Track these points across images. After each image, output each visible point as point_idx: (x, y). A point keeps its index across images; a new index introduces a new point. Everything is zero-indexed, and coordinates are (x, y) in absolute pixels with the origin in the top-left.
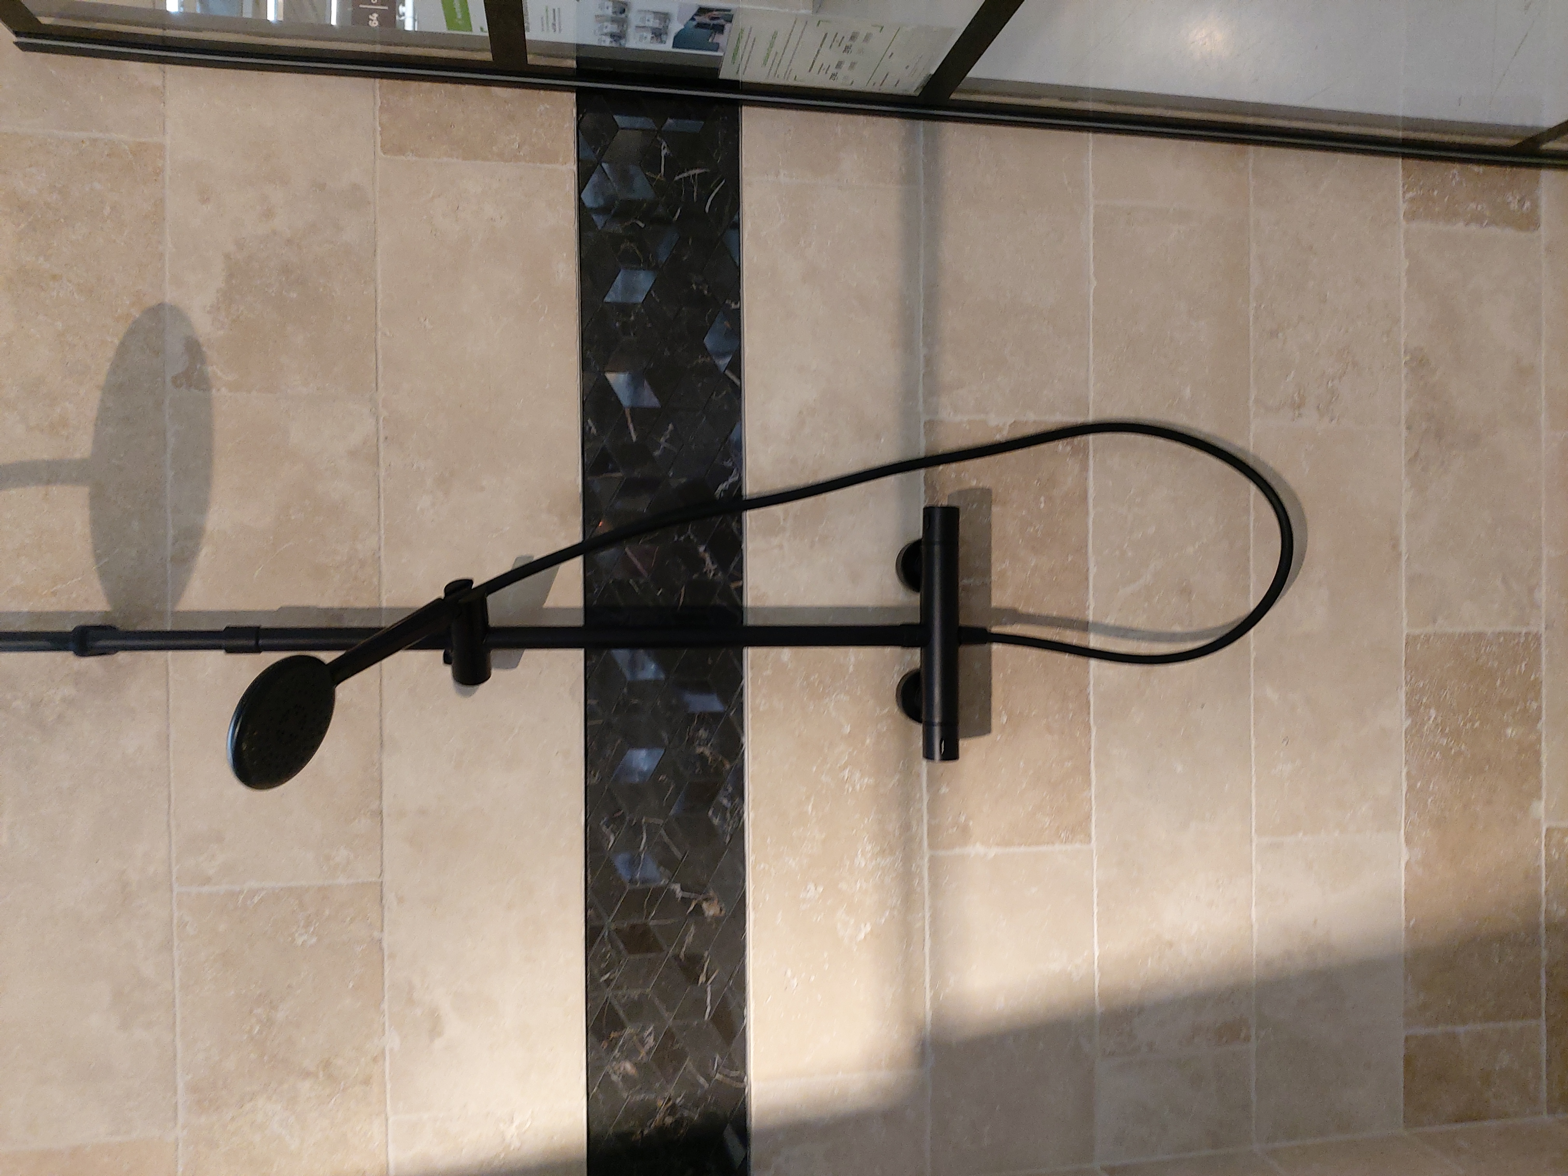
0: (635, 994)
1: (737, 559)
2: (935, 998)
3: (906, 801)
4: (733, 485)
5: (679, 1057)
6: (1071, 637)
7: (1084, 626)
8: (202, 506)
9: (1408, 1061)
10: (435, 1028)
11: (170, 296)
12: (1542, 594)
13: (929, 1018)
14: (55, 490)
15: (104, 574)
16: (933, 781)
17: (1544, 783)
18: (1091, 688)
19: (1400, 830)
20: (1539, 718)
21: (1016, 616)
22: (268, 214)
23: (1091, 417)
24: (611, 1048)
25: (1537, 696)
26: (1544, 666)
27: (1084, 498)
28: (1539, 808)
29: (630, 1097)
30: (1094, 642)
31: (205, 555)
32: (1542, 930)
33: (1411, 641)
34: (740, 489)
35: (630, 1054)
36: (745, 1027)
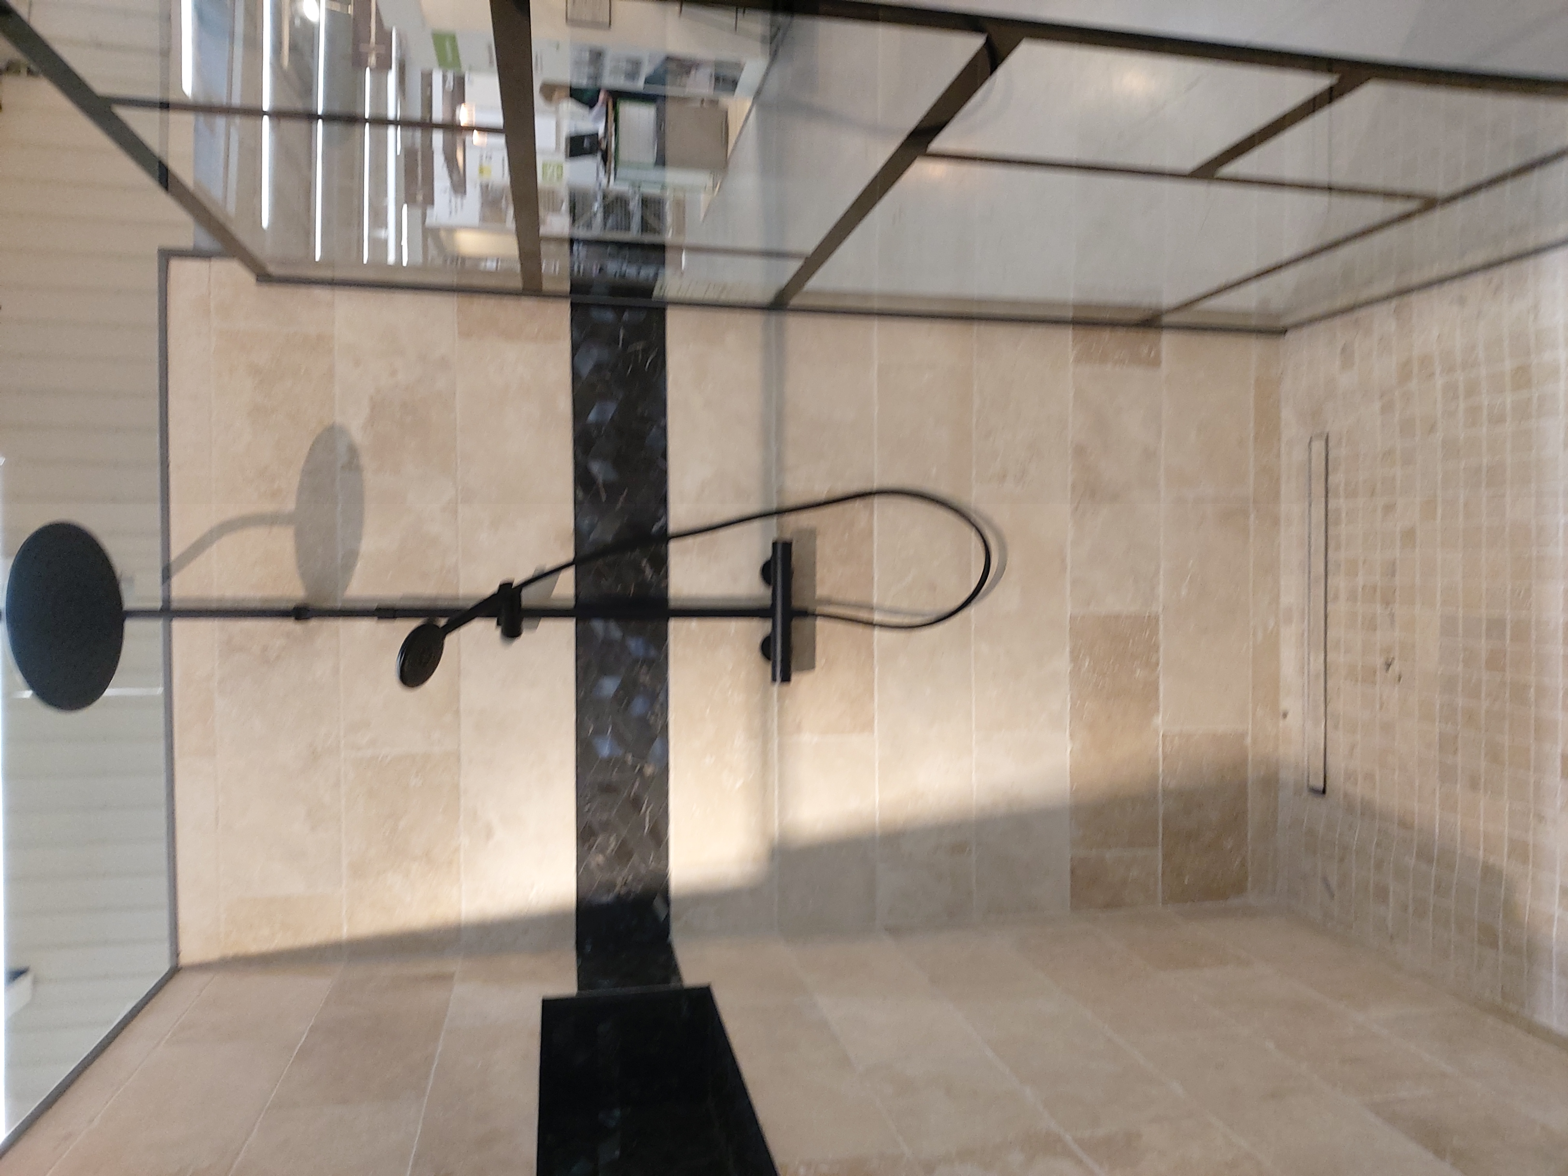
0: (605, 817)
1: (663, 570)
2: (780, 824)
3: (765, 709)
4: (662, 527)
5: (629, 855)
6: (863, 615)
7: (871, 608)
8: (358, 538)
9: (1073, 872)
10: (489, 833)
11: (339, 419)
12: (1161, 589)
13: (777, 835)
14: (276, 530)
15: (303, 576)
16: (781, 698)
17: (1161, 705)
18: (875, 643)
19: (1066, 731)
20: (1158, 664)
21: (829, 602)
22: (394, 373)
23: (876, 485)
24: (590, 848)
25: (1157, 651)
26: (1161, 633)
27: (871, 533)
28: (1158, 720)
29: (600, 877)
30: (877, 617)
31: (359, 565)
32: (1160, 795)
33: (1073, 618)
34: (666, 530)
35: (602, 850)
36: (668, 839)
